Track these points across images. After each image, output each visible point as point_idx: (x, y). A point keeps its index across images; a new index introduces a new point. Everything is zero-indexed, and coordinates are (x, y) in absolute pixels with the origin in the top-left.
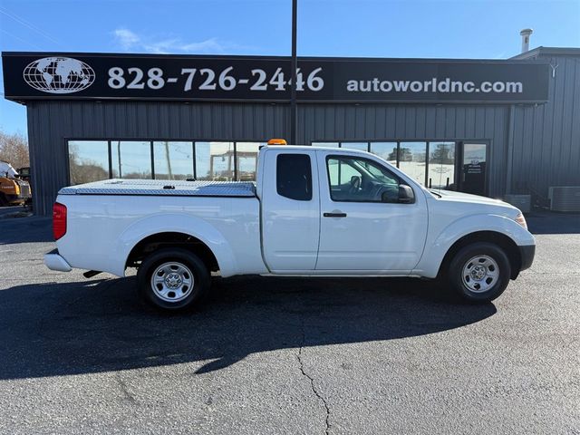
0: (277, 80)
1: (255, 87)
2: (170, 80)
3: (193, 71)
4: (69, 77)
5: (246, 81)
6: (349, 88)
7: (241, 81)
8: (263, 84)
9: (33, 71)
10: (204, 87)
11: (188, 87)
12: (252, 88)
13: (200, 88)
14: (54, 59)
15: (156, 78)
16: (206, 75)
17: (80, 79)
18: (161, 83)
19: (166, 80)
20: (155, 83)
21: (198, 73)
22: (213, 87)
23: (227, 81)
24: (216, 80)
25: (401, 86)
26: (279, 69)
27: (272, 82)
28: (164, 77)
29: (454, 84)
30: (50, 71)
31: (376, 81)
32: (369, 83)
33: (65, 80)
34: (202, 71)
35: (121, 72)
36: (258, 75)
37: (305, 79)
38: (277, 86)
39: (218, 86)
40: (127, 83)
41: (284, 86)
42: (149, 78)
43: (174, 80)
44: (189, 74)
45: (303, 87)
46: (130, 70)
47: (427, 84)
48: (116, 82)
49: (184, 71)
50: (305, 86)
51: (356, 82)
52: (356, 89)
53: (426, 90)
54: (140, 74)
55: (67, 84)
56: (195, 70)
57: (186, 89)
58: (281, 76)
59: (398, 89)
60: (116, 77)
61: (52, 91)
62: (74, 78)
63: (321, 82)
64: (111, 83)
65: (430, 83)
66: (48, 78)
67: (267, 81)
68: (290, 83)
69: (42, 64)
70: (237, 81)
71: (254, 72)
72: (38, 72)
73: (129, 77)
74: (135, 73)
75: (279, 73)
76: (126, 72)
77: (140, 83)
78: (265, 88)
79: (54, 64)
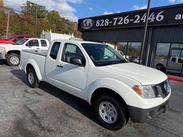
0: (144, 18)
1: (135, 22)
3: (117, 19)
5: (132, 20)
6: (176, 18)
7: (131, 20)
8: (138, 20)
10: (119, 24)
11: (115, 24)
13: (118, 24)
14: (86, 20)
16: (120, 19)
17: (91, 25)
18: (108, 23)
21: (118, 19)
22: (122, 23)
23: (126, 21)
24: (123, 21)
26: (145, 14)
27: (142, 19)
28: (109, 22)
33: (88, 25)
34: (119, 18)
36: (137, 17)
37: (155, 17)
38: (143, 21)
39: (123, 23)
40: (100, 25)
42: (105, 22)
44: (115, 20)
45: (154, 20)
48: (98, 25)
49: (114, 19)
50: (155, 20)
51: (180, 15)
52: (180, 18)
56: (117, 18)
57: (114, 25)
60: (98, 22)
61: (85, 28)
62: (90, 24)
63: (162, 17)
64: (96, 25)
66: (85, 25)
67: (140, 19)
69: (84, 21)
70: (129, 20)
71: (136, 16)
73: (101, 23)
74: (102, 21)
75: (145, 16)
76: (100, 21)
77: (103, 24)
78: (138, 22)
79: (86, 21)
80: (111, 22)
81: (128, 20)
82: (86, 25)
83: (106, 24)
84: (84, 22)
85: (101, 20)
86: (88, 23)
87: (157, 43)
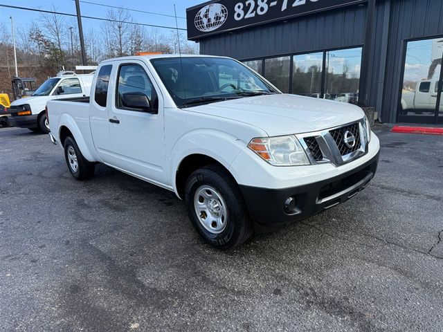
2: (272, 4)
4: (215, 18)
9: (198, 18)
10: (296, 4)
11: (284, 7)
13: (293, 5)
14: (207, 7)
15: (263, 5)
17: (220, 18)
18: (266, 8)
19: (269, 6)
22: (302, 2)
28: (268, 3)
30: (206, 16)
33: (213, 21)
35: (242, 6)
40: (245, 15)
42: (258, 6)
48: (239, 15)
54: (253, 4)
57: (282, 10)
60: (238, 11)
61: (207, 30)
62: (217, 18)
66: (205, 21)
69: (203, 11)
72: (201, 18)
73: (246, 9)
74: (250, 4)
77: (252, 12)
79: (208, 11)
80: (274, 3)
82: (209, 20)
83: (262, 9)
84: (202, 16)
85: (247, 3)
86: (212, 16)
87: (406, 41)
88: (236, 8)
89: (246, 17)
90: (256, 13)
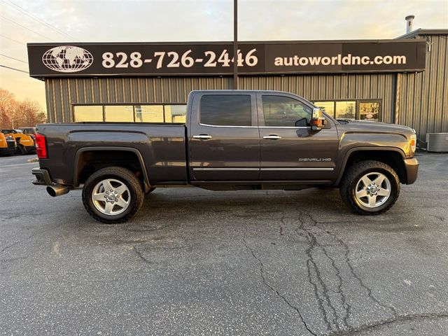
0: (223, 59)
1: (207, 65)
2: (146, 61)
3: (163, 54)
4: (75, 60)
5: (201, 60)
6: (276, 64)
7: (198, 60)
8: (213, 62)
9: (49, 57)
10: (170, 65)
11: (159, 65)
12: (205, 65)
13: (168, 66)
14: (64, 48)
15: (137, 59)
16: (172, 56)
17: (83, 62)
18: (140, 63)
19: (143, 61)
20: (136, 63)
21: (166, 55)
22: (177, 65)
23: (187, 61)
24: (179, 60)
25: (315, 61)
26: (225, 51)
27: (220, 60)
28: (142, 59)
29: (354, 58)
30: (61, 57)
31: (296, 58)
32: (291, 59)
34: (169, 54)
35: (111, 55)
36: (209, 55)
37: (244, 57)
38: (223, 63)
39: (181, 64)
40: (116, 64)
41: (229, 63)
42: (131, 60)
43: (150, 61)
44: (159, 56)
46: (118, 54)
47: (334, 59)
48: (108, 63)
49: (156, 54)
50: (244, 63)
51: (281, 59)
52: (281, 64)
53: (333, 63)
54: (125, 57)
55: (74, 66)
56: (164, 53)
57: (158, 67)
58: (227, 56)
59: (312, 63)
60: (108, 59)
61: (63, 71)
63: (256, 60)
64: (104, 64)
65: (336, 58)
66: (60, 61)
67: (216, 60)
68: (233, 61)
69: (56, 51)
70: (195, 61)
71: (207, 53)
72: (53, 57)
73: (117, 60)
74: (121, 56)
75: (225, 54)
76: (115, 55)
77: (125, 63)
78: (214, 65)
79: (64, 52)
81: (191, 59)
84: (54, 55)
86: (70, 57)
88: (104, 56)
89: (117, 66)
90: (129, 65)
